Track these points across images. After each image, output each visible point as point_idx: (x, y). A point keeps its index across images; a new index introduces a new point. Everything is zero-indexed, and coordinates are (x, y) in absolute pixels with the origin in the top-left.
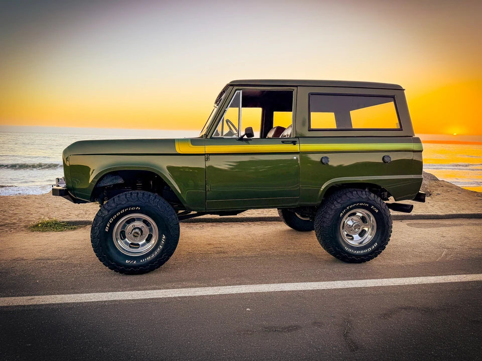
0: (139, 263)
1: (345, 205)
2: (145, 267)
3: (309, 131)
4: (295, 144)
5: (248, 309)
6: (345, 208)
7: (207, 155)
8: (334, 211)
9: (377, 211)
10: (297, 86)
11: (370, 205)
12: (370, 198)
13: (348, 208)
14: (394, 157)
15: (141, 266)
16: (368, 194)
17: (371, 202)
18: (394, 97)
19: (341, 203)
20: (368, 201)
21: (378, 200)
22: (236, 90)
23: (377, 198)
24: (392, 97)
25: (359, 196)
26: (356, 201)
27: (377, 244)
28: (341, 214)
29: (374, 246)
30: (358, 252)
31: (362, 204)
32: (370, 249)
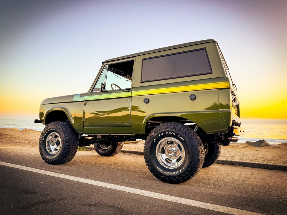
0: (51, 158)
1: (157, 133)
2: (53, 160)
3: (141, 83)
4: (129, 92)
5: (42, 183)
6: (157, 135)
7: (86, 102)
9: (183, 140)
10: (135, 56)
11: (177, 134)
12: (176, 128)
13: (159, 135)
15: (51, 160)
16: (176, 125)
17: (177, 132)
18: (204, 49)
19: (154, 132)
20: (175, 131)
21: (184, 130)
22: (105, 65)
23: (183, 129)
24: (203, 49)
25: (168, 126)
26: (165, 130)
27: (183, 169)
28: (155, 140)
29: (181, 170)
30: (167, 173)
31: (170, 133)
32: (177, 172)
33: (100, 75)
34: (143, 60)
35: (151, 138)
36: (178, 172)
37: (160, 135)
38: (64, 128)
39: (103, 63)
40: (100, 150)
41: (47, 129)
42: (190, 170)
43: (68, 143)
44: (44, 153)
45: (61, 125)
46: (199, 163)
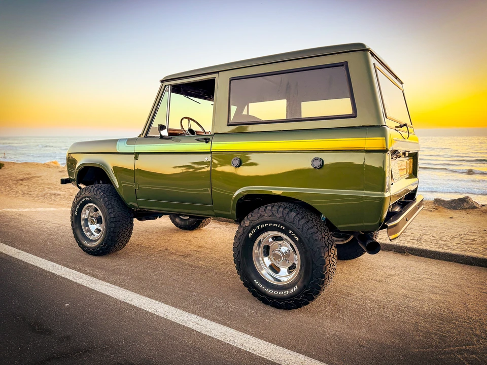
1: (254, 223)
2: (93, 250)
3: (228, 125)
4: (207, 142)
5: (67, 305)
6: (254, 227)
7: (137, 155)
8: (242, 228)
10: (218, 72)
11: (288, 229)
12: (287, 218)
13: (258, 227)
14: (329, 159)
15: (91, 248)
16: (287, 213)
17: (287, 224)
18: (345, 65)
19: (250, 220)
20: (283, 222)
21: (300, 223)
22: (165, 86)
23: (299, 220)
24: (343, 66)
25: (273, 213)
26: (268, 219)
27: (297, 288)
28: (250, 235)
29: (293, 290)
30: (270, 292)
31: (277, 225)
32: (286, 293)
33: (158, 105)
34: (232, 79)
35: (245, 231)
36: (288, 291)
37: (260, 227)
38: (106, 198)
39: (162, 81)
40: (177, 220)
41: (80, 198)
42: (308, 292)
43: (114, 225)
44: (80, 236)
45: (100, 193)
46: (324, 281)
